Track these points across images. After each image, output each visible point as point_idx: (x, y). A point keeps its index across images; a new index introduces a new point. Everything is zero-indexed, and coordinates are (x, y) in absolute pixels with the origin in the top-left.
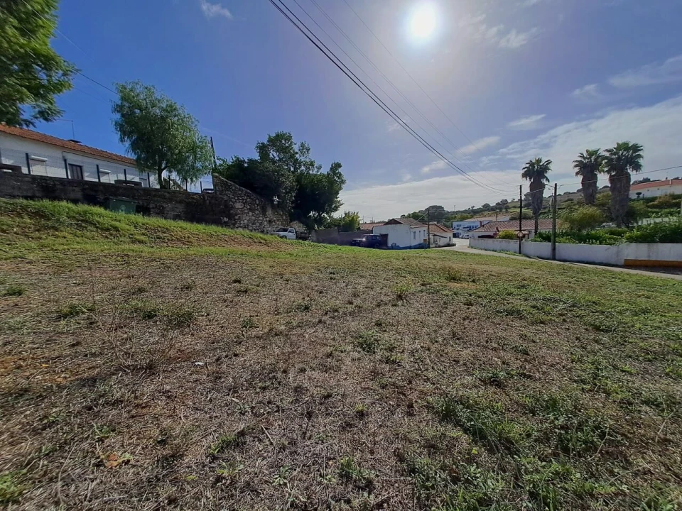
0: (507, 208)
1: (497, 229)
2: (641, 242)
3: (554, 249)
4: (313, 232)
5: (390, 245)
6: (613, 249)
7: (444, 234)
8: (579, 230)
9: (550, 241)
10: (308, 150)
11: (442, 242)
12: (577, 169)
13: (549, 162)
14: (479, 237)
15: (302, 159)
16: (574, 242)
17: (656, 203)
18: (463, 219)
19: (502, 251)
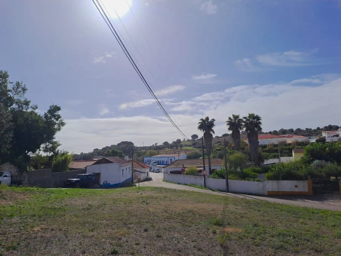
0: (181, 146)
1: (183, 165)
2: (273, 180)
3: (227, 184)
4: (25, 174)
5: (102, 183)
6: (261, 184)
7: (143, 170)
8: (235, 168)
9: (224, 178)
10: (24, 90)
11: (143, 176)
12: (228, 126)
13: (213, 120)
14: (171, 172)
15: (16, 97)
16: (238, 179)
17: (267, 149)
18: (151, 155)
19: (191, 185)
